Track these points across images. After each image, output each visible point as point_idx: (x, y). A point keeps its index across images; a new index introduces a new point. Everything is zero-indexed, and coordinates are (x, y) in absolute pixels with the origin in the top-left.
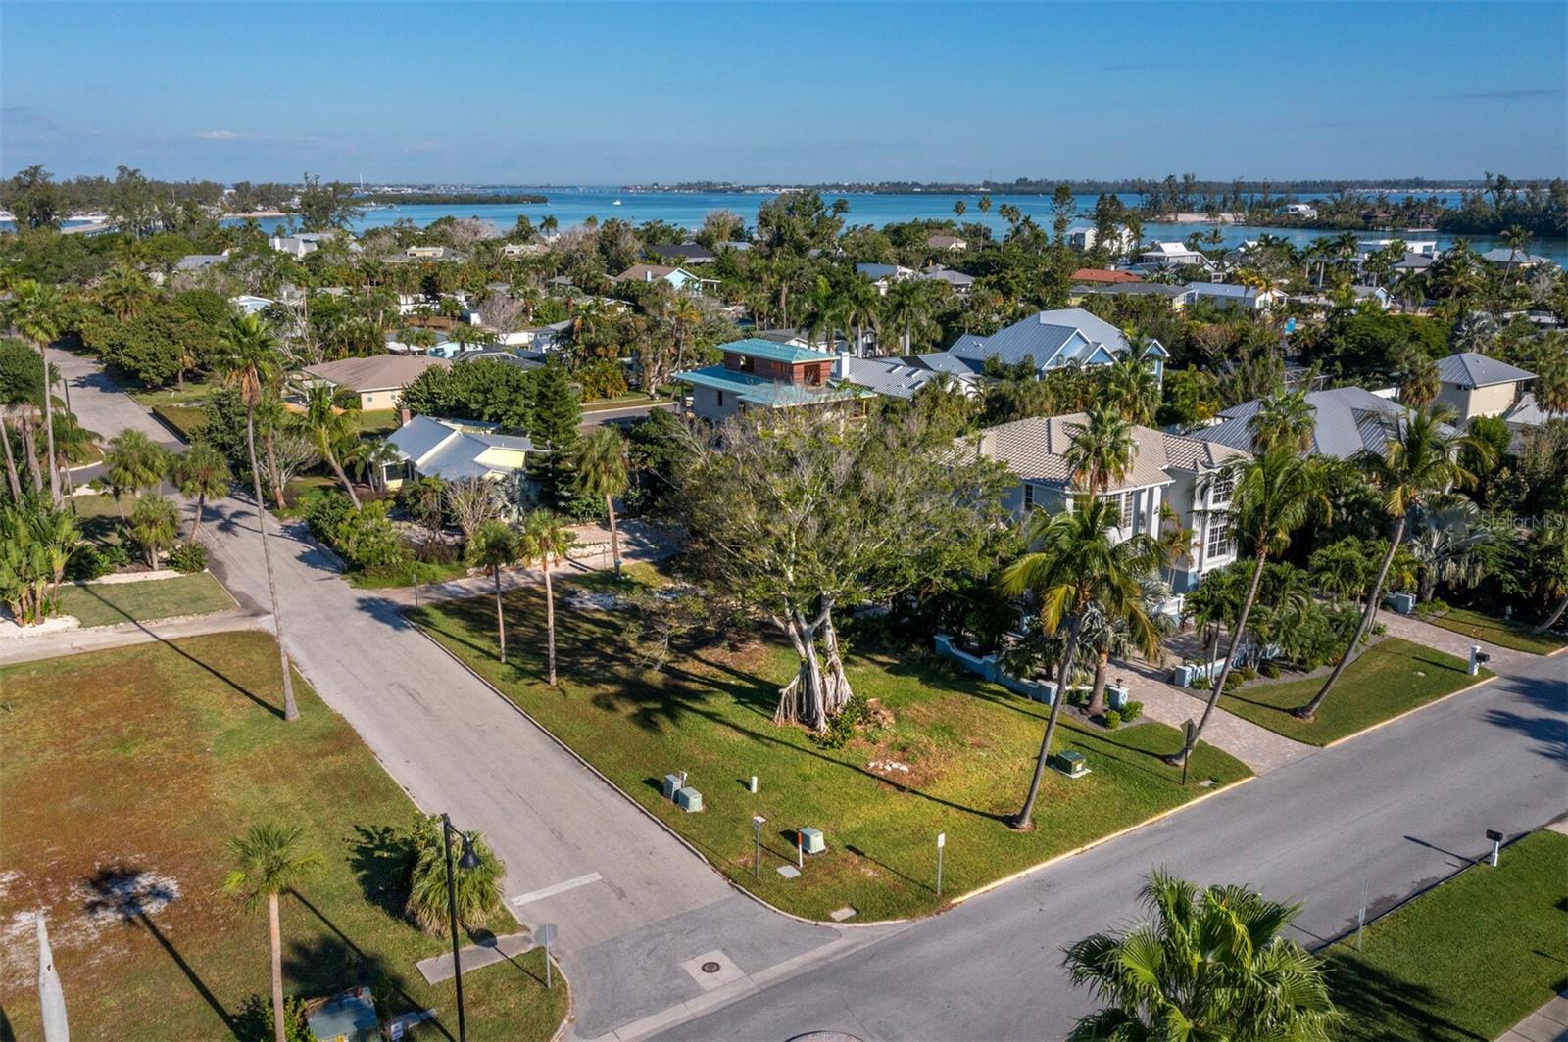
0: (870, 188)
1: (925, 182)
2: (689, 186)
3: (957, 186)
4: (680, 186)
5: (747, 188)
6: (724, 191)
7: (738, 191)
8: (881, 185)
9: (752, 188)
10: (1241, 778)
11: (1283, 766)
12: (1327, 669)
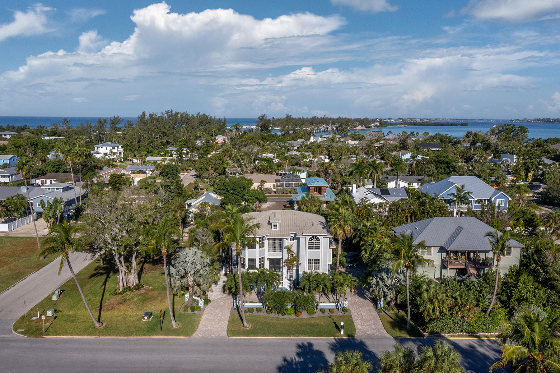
10: (181, 336)
11: (204, 338)
12: (293, 316)
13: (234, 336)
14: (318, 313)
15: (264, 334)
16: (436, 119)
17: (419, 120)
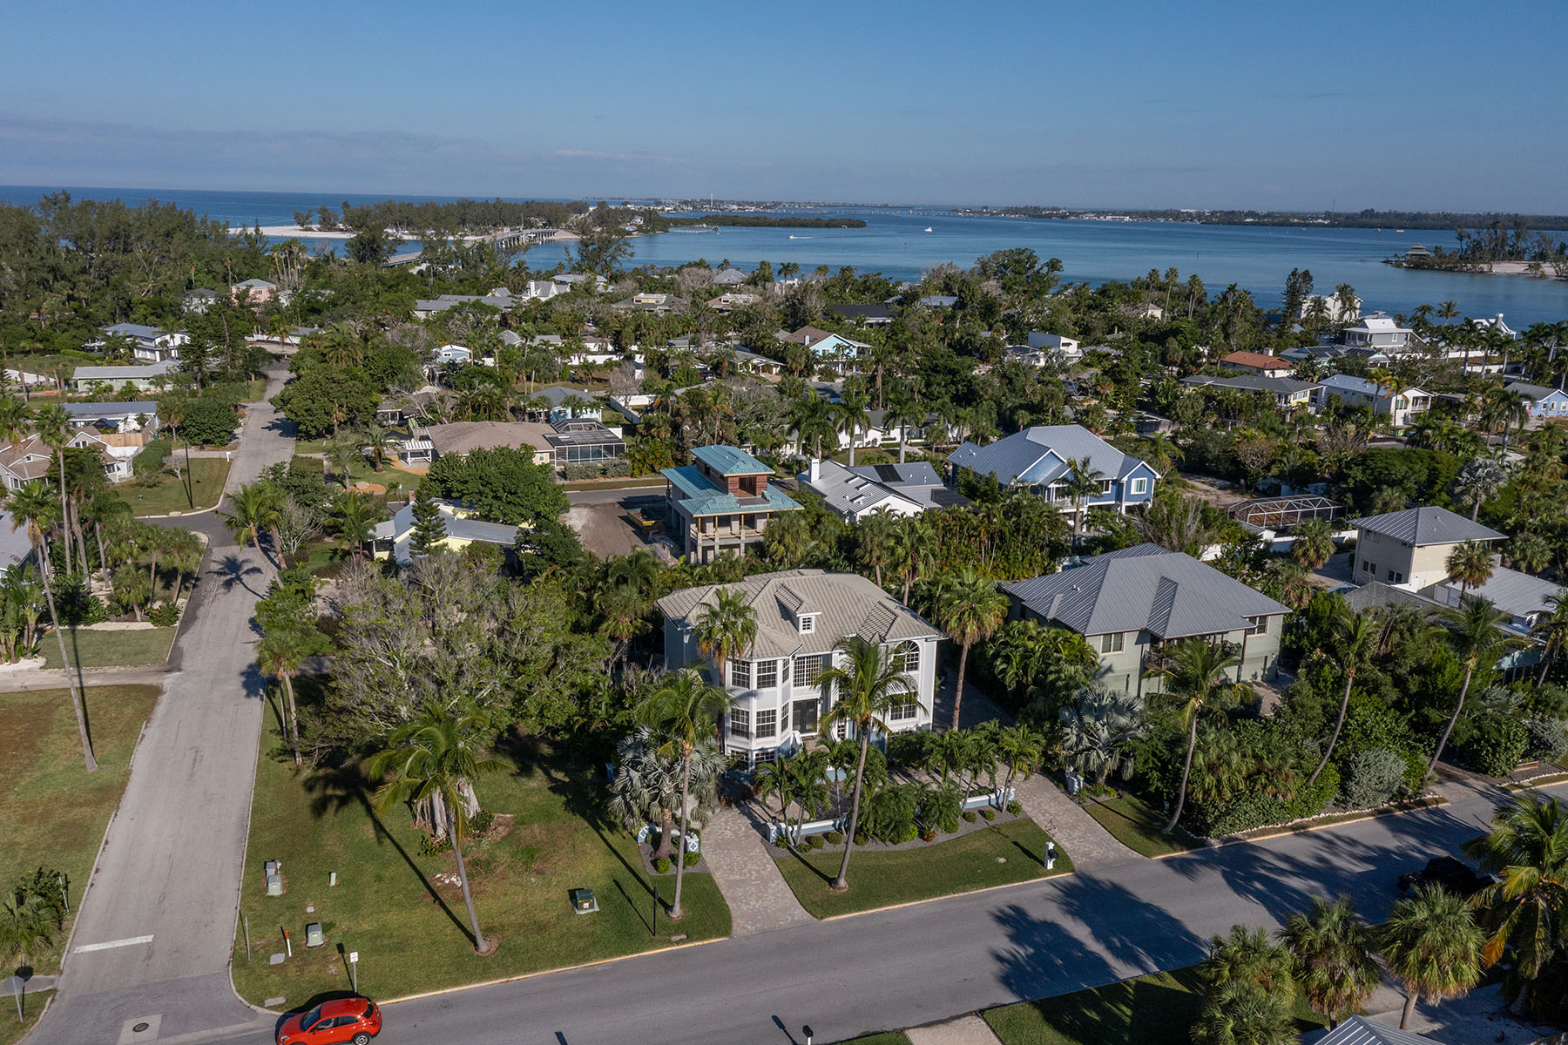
0: (1200, 216)
1: (1262, 209)
2: (1016, 211)
3: (1294, 216)
4: (1008, 211)
5: (1072, 214)
6: (1049, 216)
7: (1063, 217)
8: (1213, 214)
9: (1077, 215)
10: (711, 938)
11: (765, 932)
12: (920, 843)
13: (831, 915)
14: (963, 827)
15: (892, 899)
16: (776, 204)
17: (735, 207)
